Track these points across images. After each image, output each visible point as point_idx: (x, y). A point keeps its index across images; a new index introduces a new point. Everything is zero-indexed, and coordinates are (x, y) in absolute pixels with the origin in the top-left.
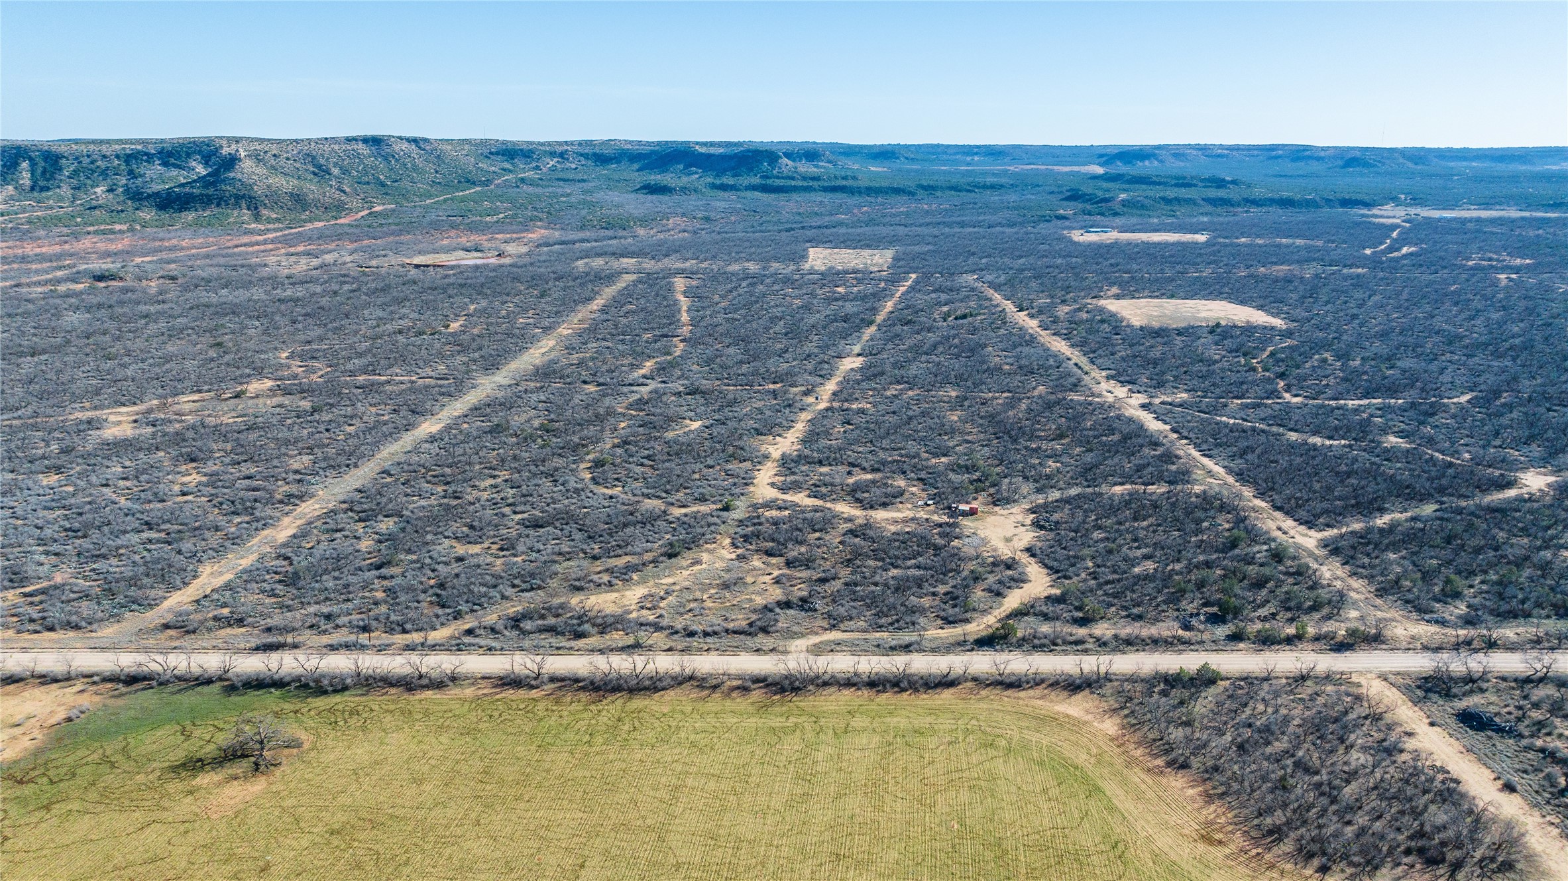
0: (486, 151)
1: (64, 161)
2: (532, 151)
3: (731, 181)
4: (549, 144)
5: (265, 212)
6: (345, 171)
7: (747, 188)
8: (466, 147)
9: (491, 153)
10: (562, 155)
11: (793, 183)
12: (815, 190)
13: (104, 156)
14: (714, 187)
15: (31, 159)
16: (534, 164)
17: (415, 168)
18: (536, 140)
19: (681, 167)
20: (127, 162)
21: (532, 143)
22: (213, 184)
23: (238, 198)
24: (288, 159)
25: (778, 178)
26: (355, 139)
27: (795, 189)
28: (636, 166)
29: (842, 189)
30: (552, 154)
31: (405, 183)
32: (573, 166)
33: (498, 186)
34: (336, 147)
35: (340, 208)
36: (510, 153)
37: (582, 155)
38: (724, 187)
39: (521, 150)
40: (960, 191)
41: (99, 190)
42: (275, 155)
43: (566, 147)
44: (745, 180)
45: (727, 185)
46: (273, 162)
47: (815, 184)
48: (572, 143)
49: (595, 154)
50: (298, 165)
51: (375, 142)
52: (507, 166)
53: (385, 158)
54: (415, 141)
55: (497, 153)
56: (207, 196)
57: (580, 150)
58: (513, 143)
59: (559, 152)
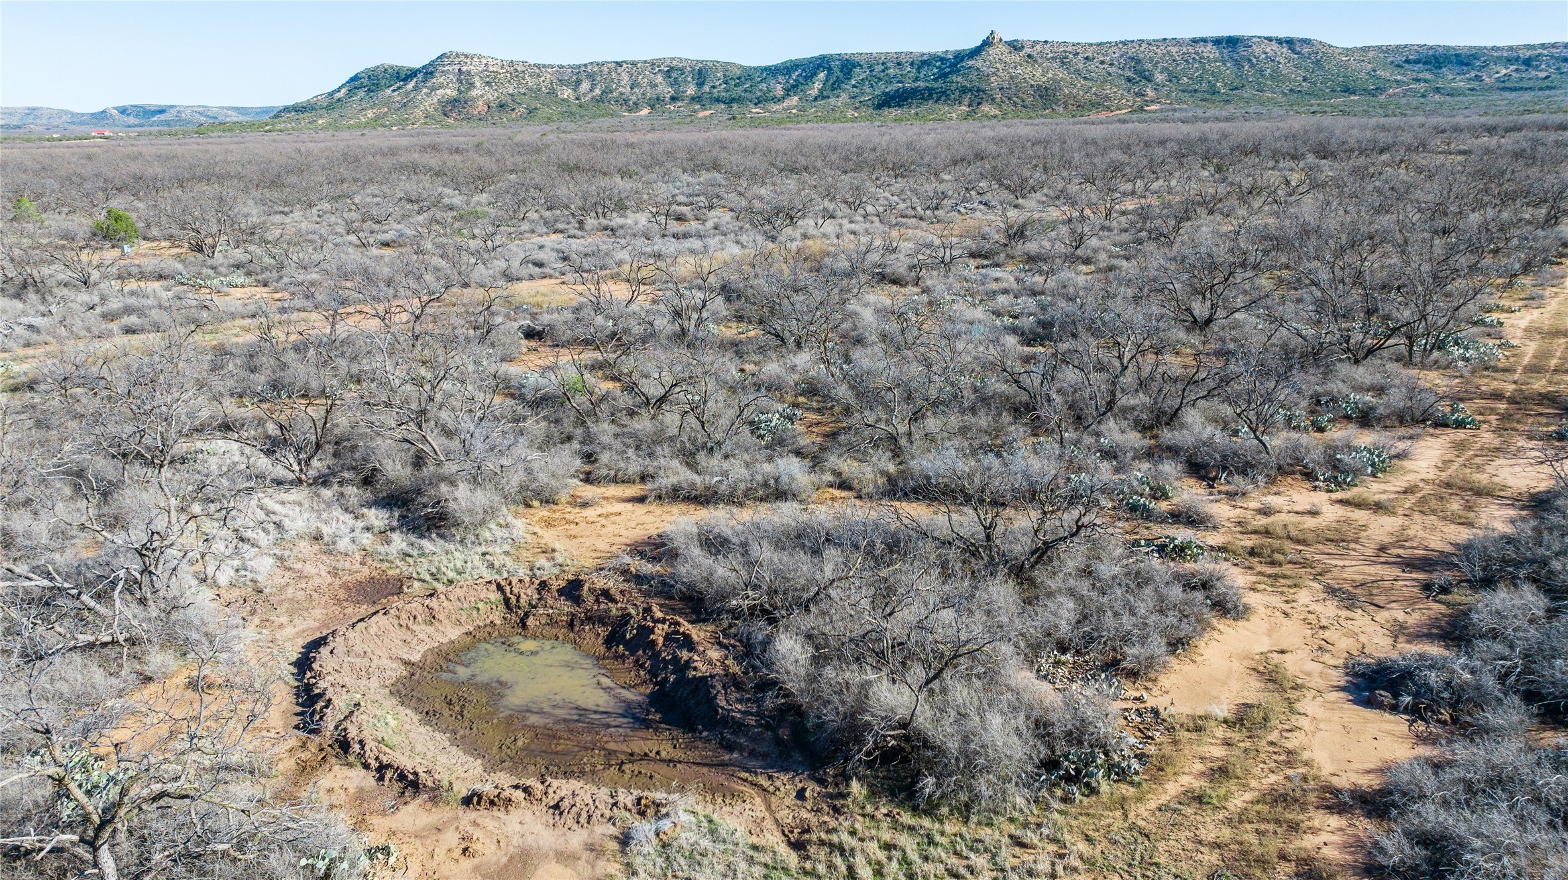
0: (1400, 58)
1: (857, 70)
2: (1475, 57)
4: (1510, 48)
5: (986, 108)
6: (1172, 77)
8: (1371, 54)
9: (1407, 61)
10: (1524, 64)
13: (899, 64)
16: (1473, 75)
17: (1276, 76)
18: (1489, 44)
21: (1480, 48)
23: (964, 90)
24: (1102, 62)
26: (1204, 40)
30: (1509, 61)
31: (1247, 93)
32: (1543, 75)
33: (1390, 96)
34: (1174, 50)
36: (1438, 59)
39: (1456, 55)
42: (1087, 58)
43: (1540, 51)
46: (1081, 66)
50: (1112, 70)
51: (1232, 42)
52: (1428, 76)
53: (1238, 64)
54: (1290, 42)
55: (1417, 62)
56: (932, 90)
58: (1448, 48)
59: (1525, 58)
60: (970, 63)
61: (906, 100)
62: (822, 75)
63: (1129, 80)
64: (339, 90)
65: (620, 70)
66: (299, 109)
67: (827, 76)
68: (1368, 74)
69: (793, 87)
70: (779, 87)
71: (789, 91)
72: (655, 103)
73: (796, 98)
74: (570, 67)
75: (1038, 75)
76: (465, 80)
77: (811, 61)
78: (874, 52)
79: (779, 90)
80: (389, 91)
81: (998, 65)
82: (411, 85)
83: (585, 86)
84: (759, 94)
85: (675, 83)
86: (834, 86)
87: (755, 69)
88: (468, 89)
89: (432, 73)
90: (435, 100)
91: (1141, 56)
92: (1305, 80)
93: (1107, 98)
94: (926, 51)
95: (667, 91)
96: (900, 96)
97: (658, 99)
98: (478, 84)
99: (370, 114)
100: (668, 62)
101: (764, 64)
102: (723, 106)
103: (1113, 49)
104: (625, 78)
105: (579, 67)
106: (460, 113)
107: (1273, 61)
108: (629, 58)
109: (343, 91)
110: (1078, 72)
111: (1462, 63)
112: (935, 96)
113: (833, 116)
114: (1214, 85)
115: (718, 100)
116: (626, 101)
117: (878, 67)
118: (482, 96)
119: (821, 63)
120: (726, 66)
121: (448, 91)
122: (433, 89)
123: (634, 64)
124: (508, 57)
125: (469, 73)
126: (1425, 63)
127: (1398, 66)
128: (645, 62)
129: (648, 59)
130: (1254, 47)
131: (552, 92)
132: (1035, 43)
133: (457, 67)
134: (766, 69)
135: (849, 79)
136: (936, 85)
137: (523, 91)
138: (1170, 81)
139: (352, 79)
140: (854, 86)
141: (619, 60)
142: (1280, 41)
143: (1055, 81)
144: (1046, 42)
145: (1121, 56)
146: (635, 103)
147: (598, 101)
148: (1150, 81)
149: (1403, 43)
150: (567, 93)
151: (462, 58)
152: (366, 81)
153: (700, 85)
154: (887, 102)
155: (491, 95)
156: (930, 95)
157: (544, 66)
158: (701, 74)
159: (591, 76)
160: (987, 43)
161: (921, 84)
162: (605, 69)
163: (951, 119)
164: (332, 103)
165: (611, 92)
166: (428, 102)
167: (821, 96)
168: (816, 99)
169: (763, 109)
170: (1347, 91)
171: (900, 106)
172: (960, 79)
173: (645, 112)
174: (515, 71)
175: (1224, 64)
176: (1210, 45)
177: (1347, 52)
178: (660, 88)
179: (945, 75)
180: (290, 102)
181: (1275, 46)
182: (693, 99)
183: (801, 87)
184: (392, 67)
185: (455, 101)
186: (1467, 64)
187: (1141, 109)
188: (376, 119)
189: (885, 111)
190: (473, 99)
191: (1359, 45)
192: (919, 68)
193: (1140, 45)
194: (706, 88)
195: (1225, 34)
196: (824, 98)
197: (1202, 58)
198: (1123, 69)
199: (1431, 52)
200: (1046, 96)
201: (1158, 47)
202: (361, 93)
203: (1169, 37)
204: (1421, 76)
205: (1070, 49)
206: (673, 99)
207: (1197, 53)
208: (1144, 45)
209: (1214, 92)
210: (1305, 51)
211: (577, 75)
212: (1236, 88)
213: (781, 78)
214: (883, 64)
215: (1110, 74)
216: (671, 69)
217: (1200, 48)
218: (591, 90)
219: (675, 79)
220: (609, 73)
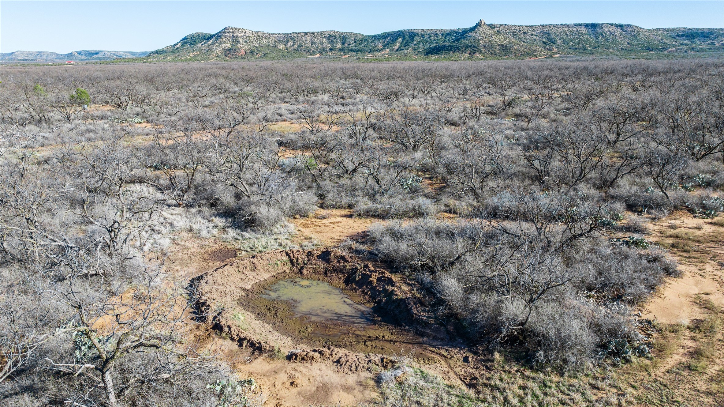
60: (470, 34)
61: (440, 51)
62: (400, 39)
63: (545, 43)
64: (177, 44)
65: (306, 36)
66: (159, 52)
67: (403, 40)
68: (659, 41)
69: (387, 44)
70: (380, 45)
71: (385, 47)
72: (322, 51)
73: (388, 50)
74: (284, 34)
75: (502, 40)
76: (235, 40)
77: (395, 33)
78: (425, 29)
79: (380, 46)
80: (200, 45)
81: (483, 35)
82: (210, 42)
83: (290, 43)
84: (371, 48)
85: (332, 42)
86: (406, 44)
87: (369, 36)
88: (237, 44)
89: (220, 36)
90: (221, 49)
91: (550, 32)
92: (628, 44)
93: (535, 51)
94: (449, 29)
95: (328, 46)
96: (437, 49)
97: (324, 50)
98: (241, 42)
99: (191, 55)
100: (329, 33)
101: (373, 34)
102: (354, 53)
103: (537, 29)
104: (309, 40)
105: (288, 34)
106: (233, 55)
107: (613, 35)
108: (311, 31)
109: (179, 44)
110: (520, 39)
111: (705, 37)
112: (453, 49)
113: (406, 58)
114: (585, 46)
115: (351, 51)
116: (309, 50)
117: (427, 36)
118: (243, 47)
119: (400, 34)
120: (356, 35)
121: (227, 45)
122: (221, 44)
123: (313, 33)
124: (255, 30)
125: (237, 36)
126: (687, 36)
127: (673, 38)
128: (318, 32)
129: (319, 31)
130: (604, 28)
131: (275, 46)
132: (500, 25)
133: (232, 34)
134: (374, 36)
135: (413, 41)
136: (454, 44)
137: (262, 45)
138: (564, 44)
139: (184, 39)
140: (415, 45)
141: (306, 31)
142: (616, 26)
143: (510, 43)
144: (506, 25)
145: (541, 32)
146: (313, 52)
147: (296, 50)
148: (554, 44)
149: (676, 27)
150: (282, 46)
151: (234, 30)
152: (190, 40)
153: (343, 43)
154: (430, 52)
155: (247, 47)
156: (451, 49)
157: (272, 34)
158: (344, 38)
159: (293, 39)
160: (478, 25)
161: (447, 44)
162: (300, 35)
163: (461, 60)
164: (174, 50)
165: (302, 46)
166: (218, 49)
167: (400, 49)
168: (397, 50)
169: (373, 54)
170: (649, 49)
171: (437, 54)
172: (465, 41)
173: (318, 55)
174: (258, 36)
175: (590, 36)
176: (583, 27)
177: (649, 31)
178: (325, 44)
179: (458, 40)
180: (155, 49)
181: (614, 28)
182: (340, 50)
183: (390, 45)
184: (202, 34)
185: (230, 50)
186: (707, 37)
187: (551, 56)
188: (194, 57)
189: (430, 56)
190: (239, 49)
191: (655, 28)
192: (446, 36)
193: (550, 27)
194: (346, 45)
195: (590, 22)
196: (401, 50)
197: (580, 33)
198: (542, 38)
199: (689, 31)
200: (506, 50)
201: (558, 28)
202: (188, 45)
203: (564, 23)
204: (684, 42)
205: (517, 28)
206: (331, 50)
207: (577, 31)
208: (552, 27)
209: (585, 49)
210: (629, 30)
211: (287, 38)
212: (596, 48)
213: (381, 41)
214: (429, 34)
215: (536, 40)
216: (330, 36)
217: (578, 29)
218: (293, 45)
219: (332, 40)
220: (301, 37)
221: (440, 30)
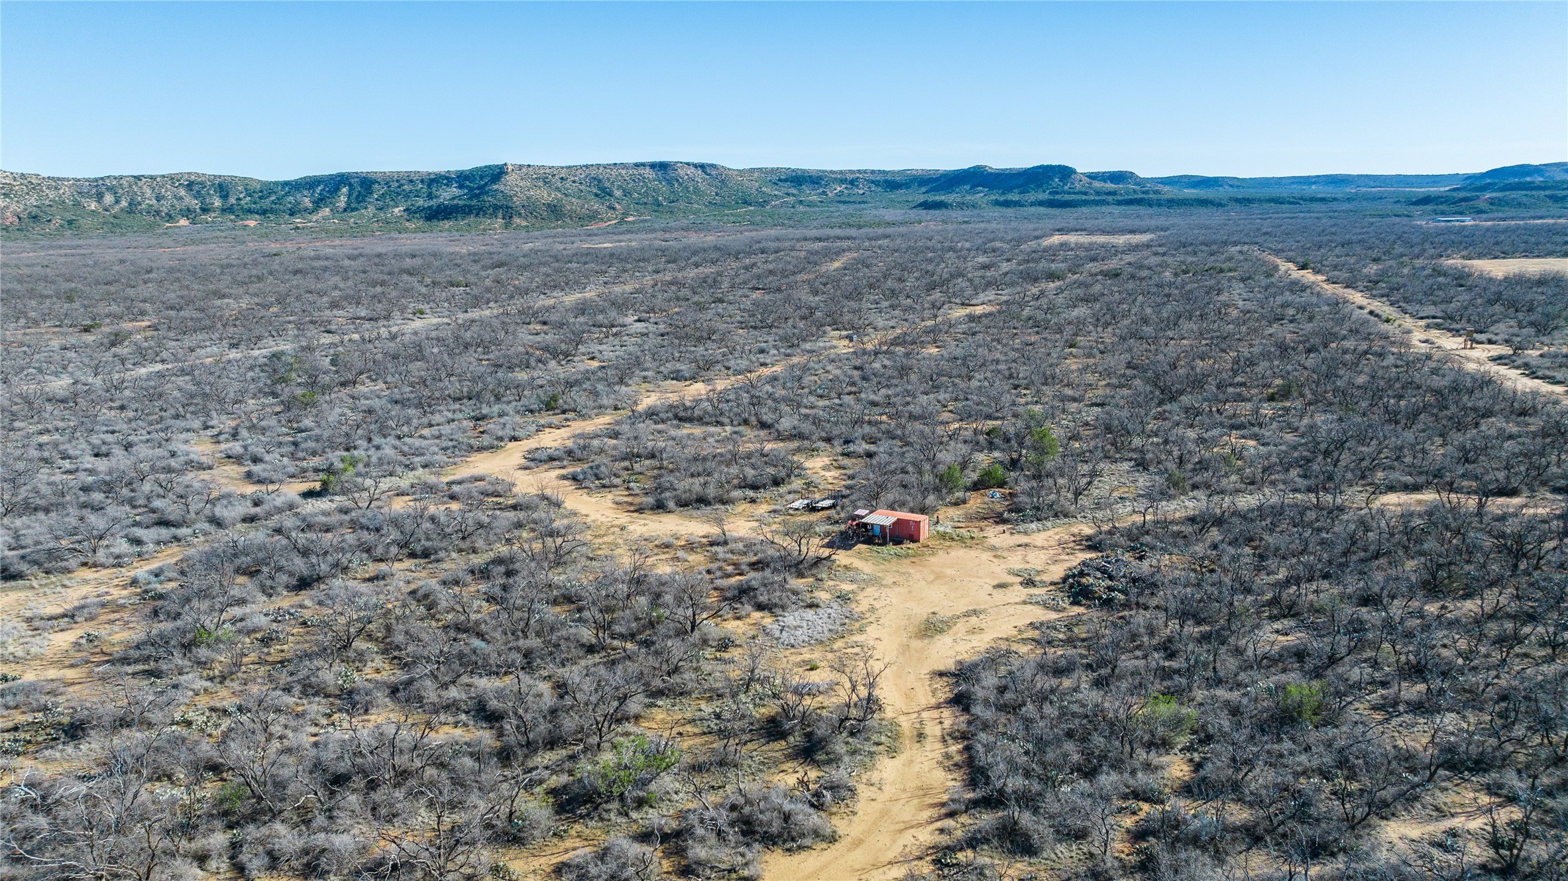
0: (775, 178)
1: (376, 186)
2: (820, 178)
3: (1014, 196)
4: (841, 172)
5: (517, 220)
6: (626, 193)
7: (1032, 204)
8: (756, 175)
9: (780, 180)
10: (852, 182)
11: (1084, 197)
12: (1108, 204)
13: (411, 181)
14: (997, 203)
15: (350, 185)
16: (820, 190)
17: (697, 191)
18: (829, 169)
19: (967, 187)
20: (429, 186)
21: (823, 171)
22: (477, 196)
23: (496, 208)
24: (574, 182)
25: (1069, 193)
26: (643, 165)
27: (1086, 203)
28: (924, 189)
29: (1139, 202)
30: (842, 181)
31: (682, 204)
32: (861, 192)
33: (773, 207)
34: (623, 172)
35: (593, 217)
36: (798, 179)
37: (873, 182)
38: (1007, 204)
39: (809, 176)
40: (1281, 203)
41: (396, 210)
42: (562, 178)
43: (858, 175)
44: (1032, 197)
45: (1012, 201)
46: (559, 184)
47: (1110, 198)
48: (865, 172)
49: (886, 181)
50: (582, 187)
51: (663, 167)
52: (795, 191)
53: (670, 183)
54: (702, 166)
55: (786, 180)
56: (470, 207)
57: (872, 177)
58: (804, 171)
59: (850, 180)
60: (495, 187)
61: (451, 214)
62: (345, 190)
63: (596, 195)
65: (140, 183)
67: (350, 191)
68: (757, 190)
69: (321, 200)
70: (307, 200)
71: (319, 203)
72: (188, 213)
73: (328, 210)
74: (87, 180)
75: (545, 195)
77: (331, 177)
78: (386, 170)
79: (307, 202)
83: (109, 199)
84: (290, 206)
85: (198, 195)
86: (359, 199)
87: (276, 183)
91: (601, 177)
92: (717, 194)
94: (431, 171)
95: (195, 204)
96: (444, 211)
97: (189, 210)
100: (186, 177)
101: (282, 179)
102: (259, 216)
103: (580, 171)
104: (148, 192)
105: (96, 180)
107: (693, 180)
108: (146, 173)
111: (813, 182)
112: (474, 211)
114: (657, 199)
115: (250, 211)
116: (158, 212)
117: (394, 184)
119: (339, 181)
120: (245, 180)
123: (153, 178)
126: (791, 181)
127: (775, 183)
128: (164, 176)
129: (165, 173)
130: (679, 170)
131: (77, 204)
134: (286, 183)
135: (371, 193)
136: (472, 203)
137: (47, 202)
138: (625, 196)
140: (378, 200)
141: (136, 174)
142: (696, 166)
143: (558, 200)
145: (587, 177)
146: (169, 214)
147: (130, 212)
148: (613, 196)
149: (775, 166)
150: (93, 205)
153: (225, 197)
154: (433, 215)
156: (470, 211)
157: (59, 179)
158: (223, 187)
159: (109, 189)
161: (459, 202)
162: (124, 182)
165: (140, 204)
167: (350, 208)
168: (345, 210)
169: (302, 219)
170: (745, 202)
171: (447, 219)
173: (184, 222)
174: (30, 183)
175: (661, 183)
176: (648, 168)
177: (740, 173)
178: (187, 200)
181: (693, 169)
182: (224, 210)
183: (329, 201)
186: (817, 183)
187: (623, 221)
189: (435, 222)
190: (1, 211)
191: (748, 167)
193: (598, 168)
194: (232, 200)
195: (658, 160)
196: (352, 210)
197: (645, 178)
198: (590, 187)
199: (794, 174)
200: (555, 211)
201: (611, 169)
203: (618, 162)
204: (790, 191)
205: (548, 171)
206: (205, 210)
207: (640, 175)
208: (601, 169)
210: (714, 173)
211: (98, 188)
213: (306, 192)
214: (397, 181)
215: (581, 191)
216: (191, 183)
217: (642, 171)
218: (117, 202)
219: (198, 192)
220: (130, 186)
221: (415, 173)
